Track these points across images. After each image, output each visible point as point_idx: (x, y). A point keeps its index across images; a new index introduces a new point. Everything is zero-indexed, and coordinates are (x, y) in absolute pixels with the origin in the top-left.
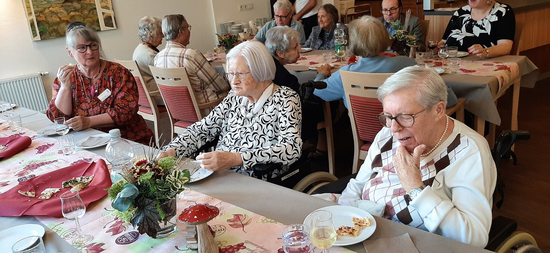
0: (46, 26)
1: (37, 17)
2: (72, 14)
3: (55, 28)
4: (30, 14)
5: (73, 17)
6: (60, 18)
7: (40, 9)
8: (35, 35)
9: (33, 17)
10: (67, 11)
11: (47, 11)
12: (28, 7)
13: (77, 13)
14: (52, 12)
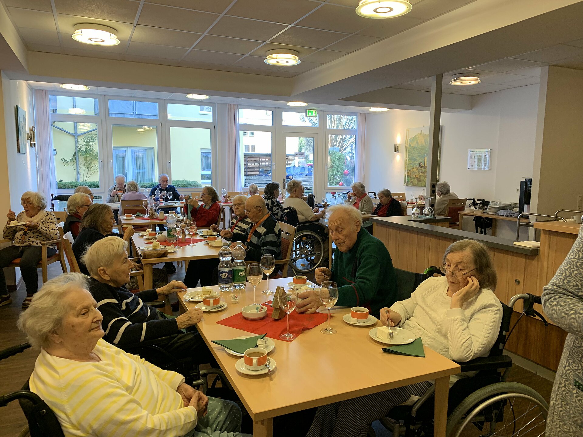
0: (410, 178)
1: (408, 173)
2: (420, 174)
3: (413, 180)
4: (406, 171)
5: (420, 176)
6: (415, 175)
7: (409, 169)
8: (405, 183)
9: (406, 173)
10: (419, 172)
11: (412, 170)
12: (406, 167)
13: (422, 174)
14: (413, 171)
